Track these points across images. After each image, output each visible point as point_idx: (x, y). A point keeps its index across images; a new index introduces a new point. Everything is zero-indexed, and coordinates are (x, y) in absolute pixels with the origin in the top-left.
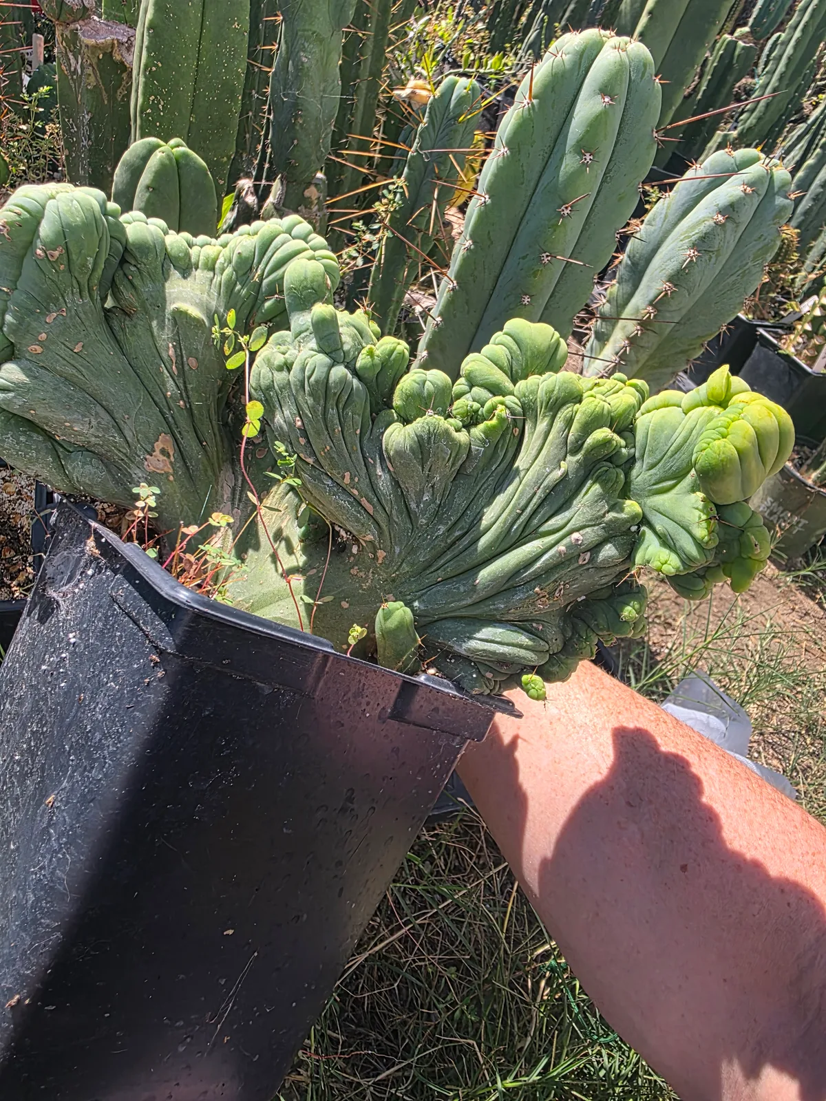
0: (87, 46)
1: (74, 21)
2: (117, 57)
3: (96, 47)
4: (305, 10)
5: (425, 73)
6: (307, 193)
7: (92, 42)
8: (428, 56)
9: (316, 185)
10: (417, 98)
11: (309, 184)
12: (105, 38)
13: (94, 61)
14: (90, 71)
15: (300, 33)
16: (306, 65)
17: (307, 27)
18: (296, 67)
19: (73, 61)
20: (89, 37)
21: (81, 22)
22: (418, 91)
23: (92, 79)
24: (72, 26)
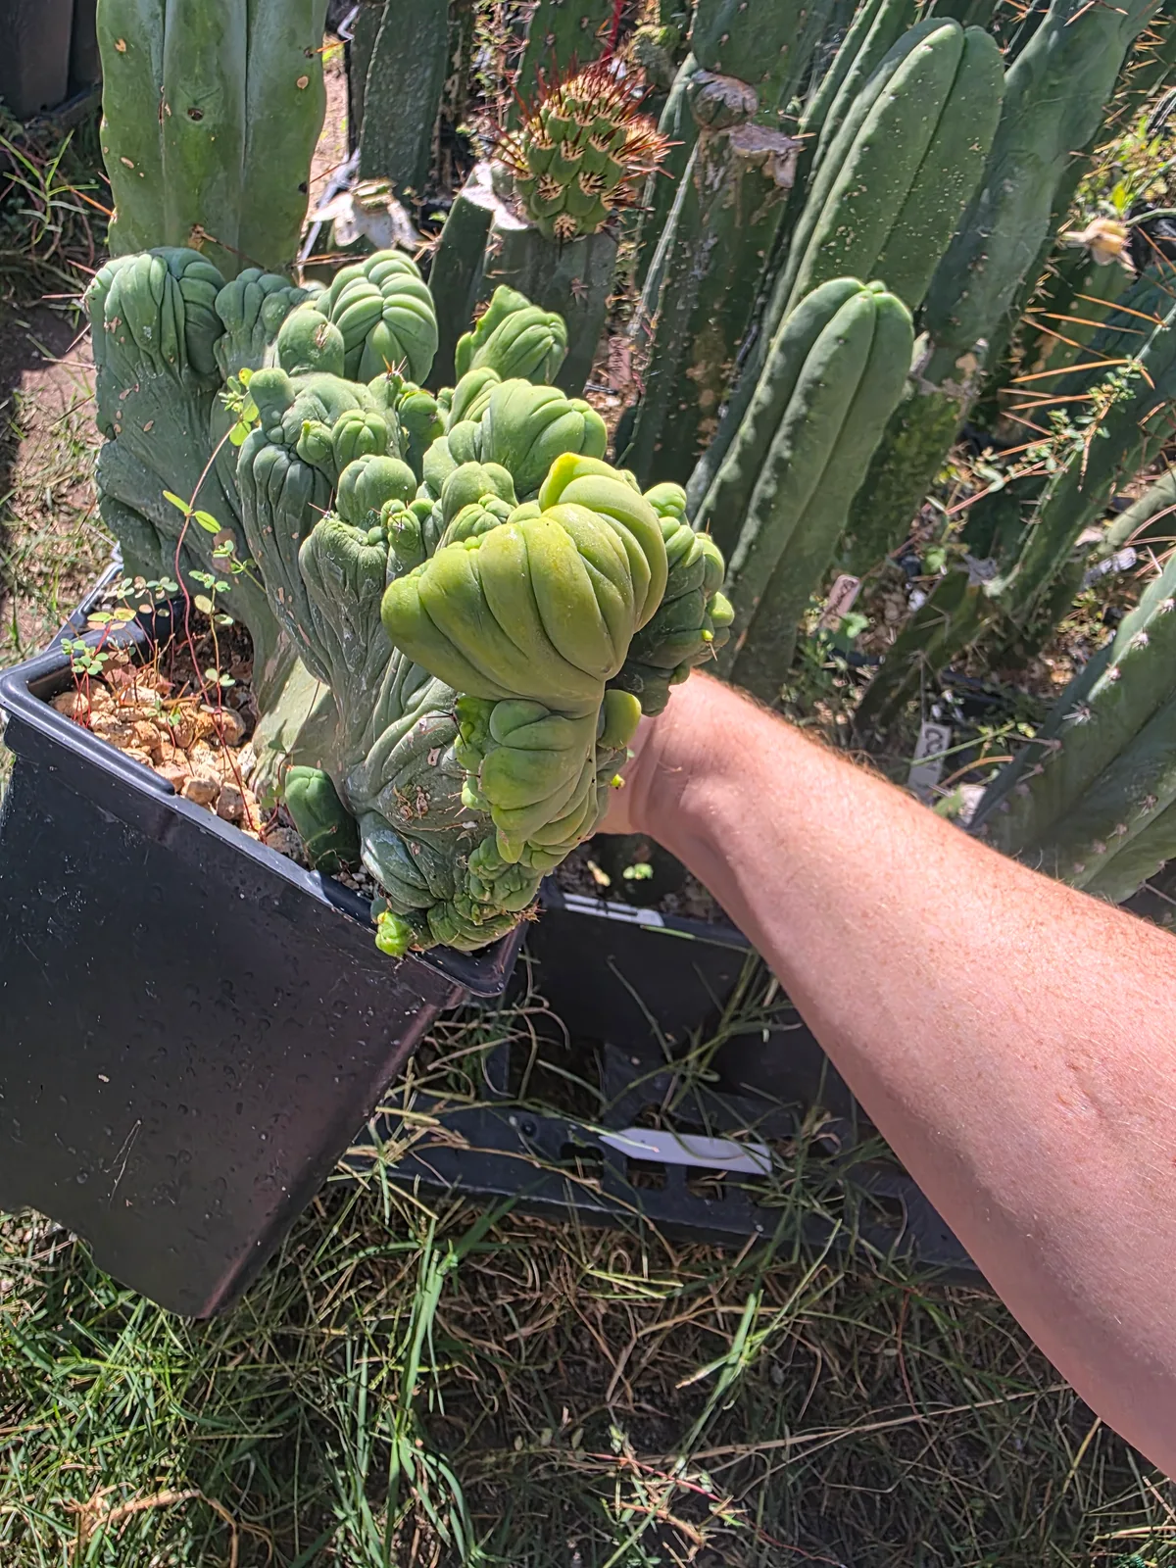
0: (738, 157)
1: (728, 126)
2: (768, 172)
3: (749, 159)
4: (1025, 125)
5: (1113, 210)
6: (960, 363)
7: (745, 152)
8: (1120, 189)
9: (976, 353)
10: (1102, 246)
11: (964, 352)
12: (760, 149)
13: (740, 175)
14: (730, 186)
15: (1011, 154)
16: (1010, 197)
17: (1023, 147)
18: (993, 199)
19: (711, 173)
20: (743, 146)
21: (735, 128)
22: (1107, 236)
23: (731, 197)
24: (723, 133)
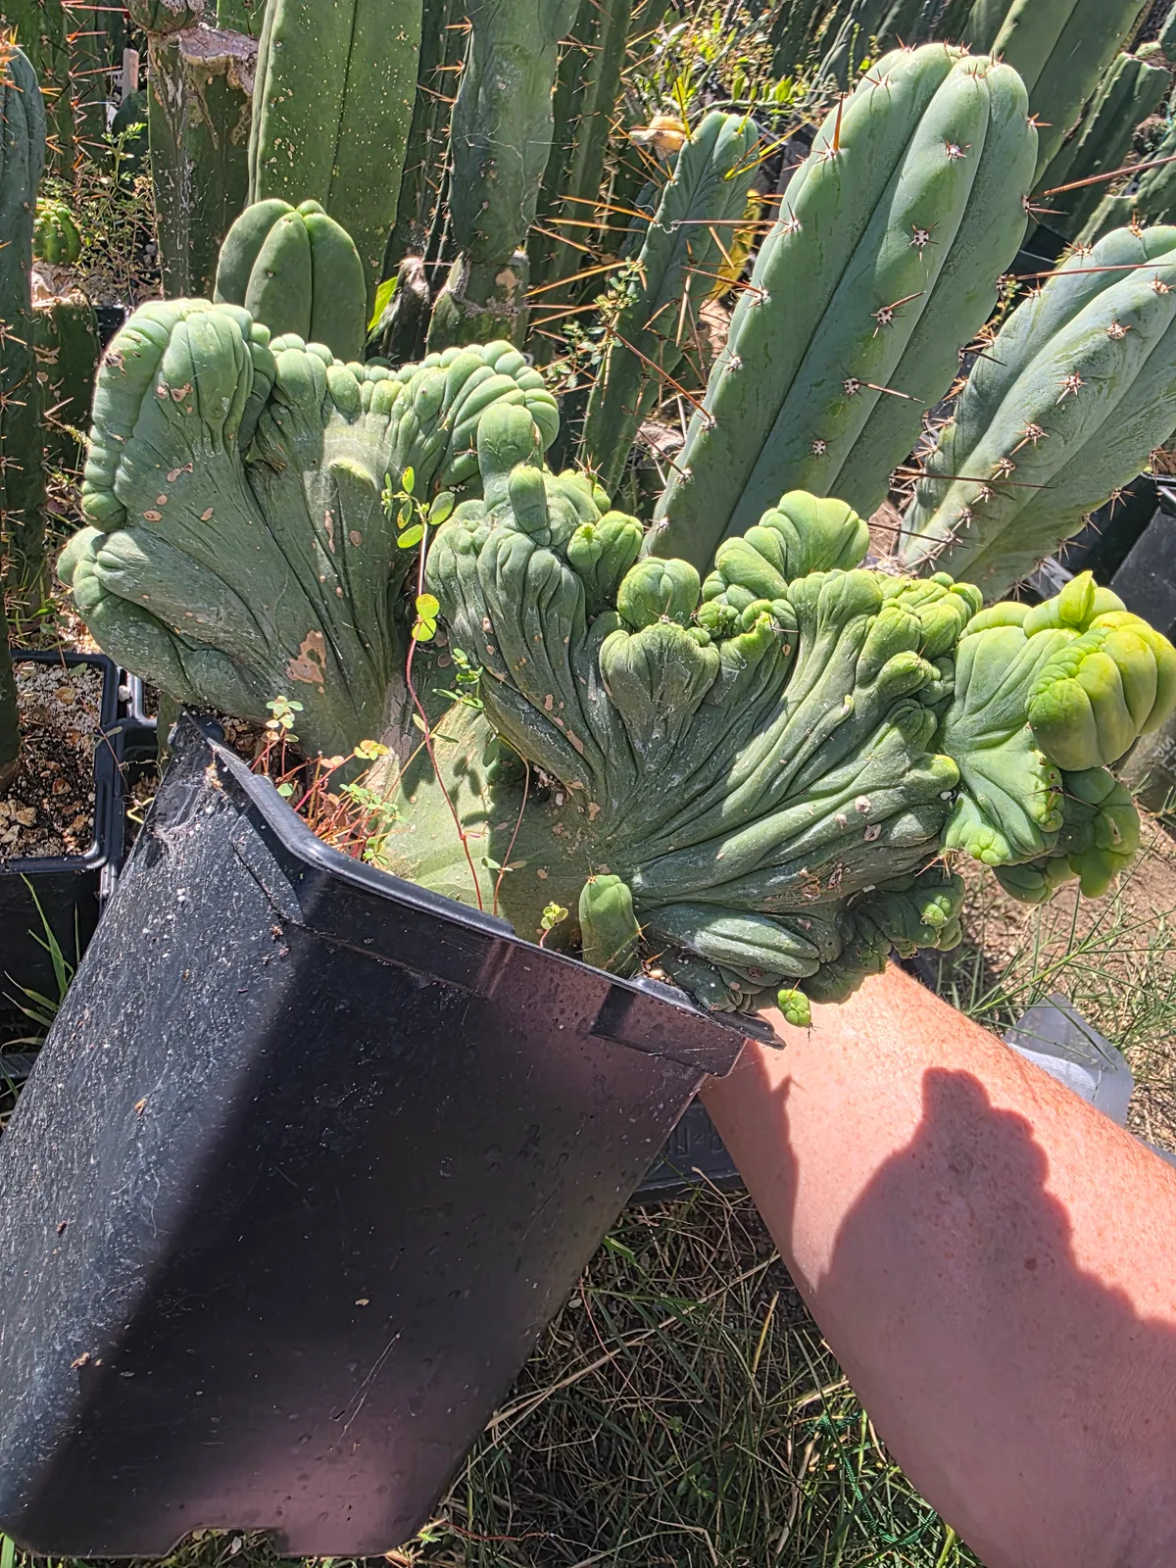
0: (191, 66)
1: (174, 30)
2: (234, 83)
3: (203, 68)
4: (504, 15)
5: (677, 106)
6: (500, 280)
7: (197, 60)
8: (682, 81)
9: (514, 268)
10: (663, 143)
11: (502, 267)
12: (217, 55)
13: (201, 87)
14: (193, 101)
15: (495, 47)
16: (503, 95)
17: (506, 38)
18: (488, 97)
19: (170, 87)
20: (193, 53)
21: (184, 32)
22: (666, 132)
23: (197, 113)
24: (170, 38)
